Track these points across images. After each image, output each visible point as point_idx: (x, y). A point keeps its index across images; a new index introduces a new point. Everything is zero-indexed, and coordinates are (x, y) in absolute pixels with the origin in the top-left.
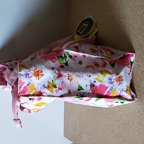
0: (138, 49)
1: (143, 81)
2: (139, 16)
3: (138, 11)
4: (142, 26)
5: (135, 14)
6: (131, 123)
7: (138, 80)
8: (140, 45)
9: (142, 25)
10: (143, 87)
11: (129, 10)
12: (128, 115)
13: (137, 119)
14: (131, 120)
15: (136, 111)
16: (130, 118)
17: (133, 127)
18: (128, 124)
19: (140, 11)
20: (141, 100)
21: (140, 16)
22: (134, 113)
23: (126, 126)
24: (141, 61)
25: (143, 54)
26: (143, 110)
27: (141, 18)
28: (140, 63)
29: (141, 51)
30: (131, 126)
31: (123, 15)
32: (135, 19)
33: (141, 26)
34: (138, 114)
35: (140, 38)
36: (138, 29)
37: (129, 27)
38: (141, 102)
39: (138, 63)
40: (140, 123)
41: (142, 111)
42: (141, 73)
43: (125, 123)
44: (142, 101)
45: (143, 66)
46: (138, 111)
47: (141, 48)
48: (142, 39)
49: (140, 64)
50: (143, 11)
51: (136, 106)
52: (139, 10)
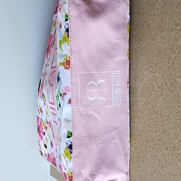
0: (156, 56)
1: (161, 99)
2: (158, 10)
3: (157, 4)
4: (162, 24)
5: (153, 7)
6: (142, 157)
7: (154, 97)
8: (158, 50)
9: (161, 22)
10: (160, 107)
11: (144, 3)
12: (138, 145)
13: (151, 151)
14: (142, 152)
15: (149, 140)
16: (141, 150)
17: (145, 162)
18: (138, 158)
19: (159, 4)
20: (157, 125)
21: (160, 11)
22: (147, 142)
23: (135, 160)
24: (158, 72)
25: (161, 61)
26: (159, 138)
27: (161, 12)
28: (157, 74)
29: (159, 58)
30: (142, 160)
31: (136, 9)
32: (152, 14)
33: (160, 24)
34: (152, 144)
35: (159, 40)
36: (156, 28)
37: (143, 25)
38: (156, 127)
39: (154, 75)
40: (154, 156)
41: (158, 140)
42: (159, 87)
43: (134, 156)
44: (159, 127)
45: (161, 78)
46: (153, 139)
47: (159, 53)
48: (161, 42)
49: (157, 76)
50: (163, 4)
51: (150, 134)
52: (158, 2)
